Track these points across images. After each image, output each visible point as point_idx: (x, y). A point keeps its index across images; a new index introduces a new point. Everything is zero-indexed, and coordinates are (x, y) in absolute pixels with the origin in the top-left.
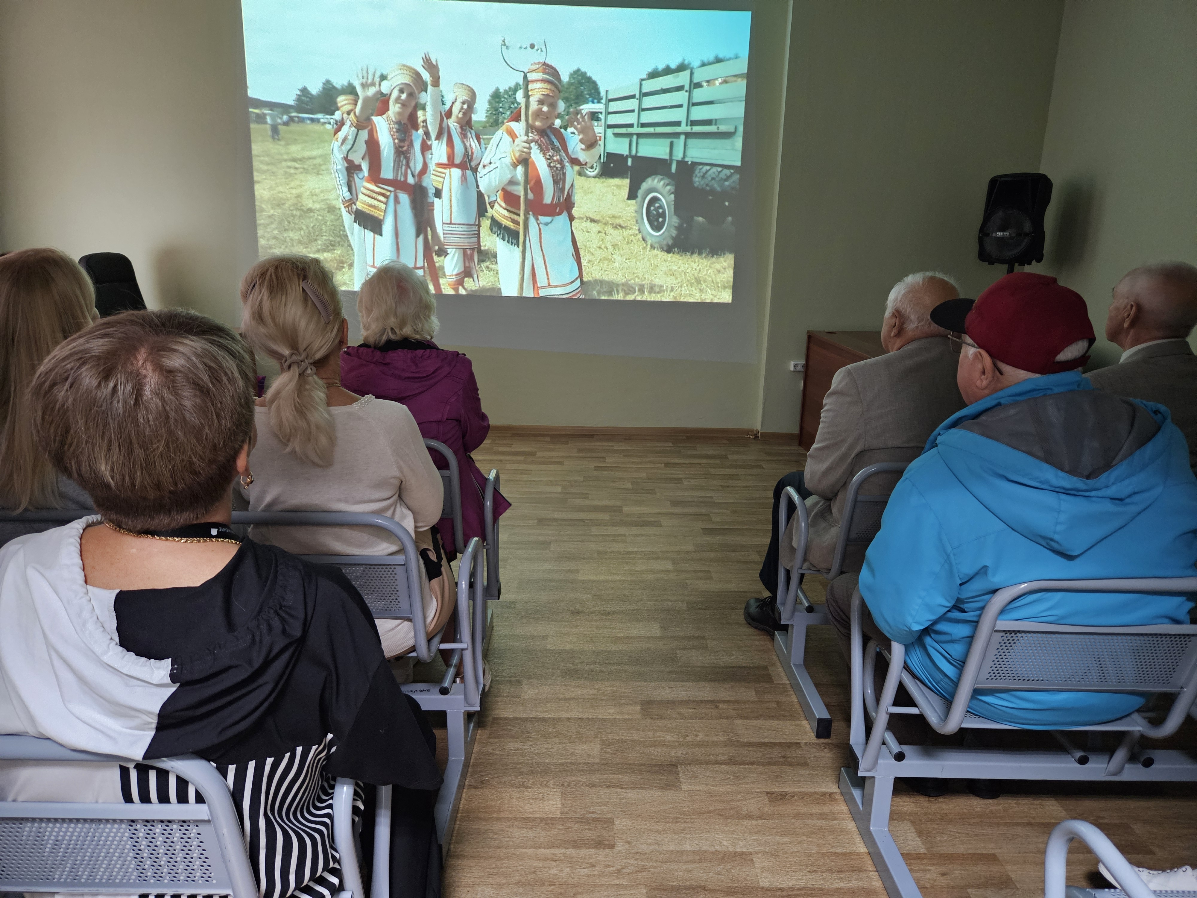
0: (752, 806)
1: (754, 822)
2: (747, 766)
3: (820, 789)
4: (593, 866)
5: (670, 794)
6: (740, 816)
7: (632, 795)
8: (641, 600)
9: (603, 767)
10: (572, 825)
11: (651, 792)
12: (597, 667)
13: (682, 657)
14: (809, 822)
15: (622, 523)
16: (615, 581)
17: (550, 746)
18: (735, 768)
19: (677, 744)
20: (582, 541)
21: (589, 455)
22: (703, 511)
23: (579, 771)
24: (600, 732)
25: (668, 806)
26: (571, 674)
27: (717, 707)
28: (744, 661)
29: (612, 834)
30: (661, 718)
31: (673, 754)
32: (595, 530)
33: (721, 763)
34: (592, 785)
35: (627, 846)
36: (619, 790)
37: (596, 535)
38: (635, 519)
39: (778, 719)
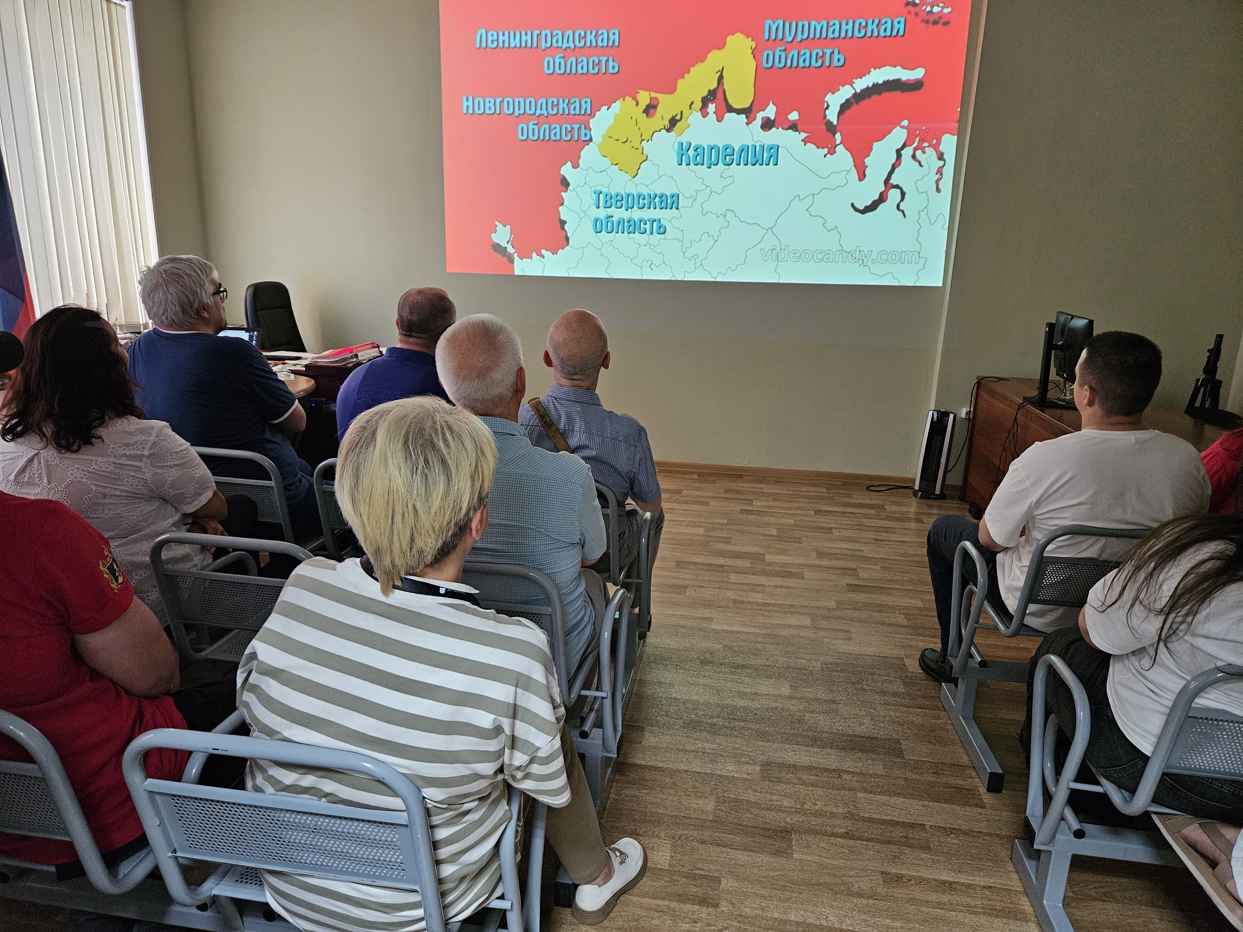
0: (864, 884)
1: (865, 901)
2: (865, 843)
3: (941, 877)
4: (696, 922)
5: (781, 861)
6: (850, 893)
7: (742, 857)
8: (773, 656)
9: (715, 824)
10: (679, 879)
11: (762, 856)
12: (720, 721)
13: (809, 720)
14: (924, 909)
15: (764, 573)
16: (750, 633)
17: (665, 796)
18: (851, 843)
19: (794, 810)
20: (719, 588)
21: (736, 496)
22: (851, 565)
23: (691, 825)
24: (717, 789)
25: (777, 873)
26: (694, 725)
27: (840, 777)
28: (876, 731)
29: (717, 893)
30: (780, 782)
31: (788, 820)
32: (733, 577)
33: (837, 836)
34: (704, 842)
35: (730, 907)
36: (729, 850)
37: (734, 583)
38: (777, 569)
39: (904, 796)
